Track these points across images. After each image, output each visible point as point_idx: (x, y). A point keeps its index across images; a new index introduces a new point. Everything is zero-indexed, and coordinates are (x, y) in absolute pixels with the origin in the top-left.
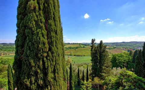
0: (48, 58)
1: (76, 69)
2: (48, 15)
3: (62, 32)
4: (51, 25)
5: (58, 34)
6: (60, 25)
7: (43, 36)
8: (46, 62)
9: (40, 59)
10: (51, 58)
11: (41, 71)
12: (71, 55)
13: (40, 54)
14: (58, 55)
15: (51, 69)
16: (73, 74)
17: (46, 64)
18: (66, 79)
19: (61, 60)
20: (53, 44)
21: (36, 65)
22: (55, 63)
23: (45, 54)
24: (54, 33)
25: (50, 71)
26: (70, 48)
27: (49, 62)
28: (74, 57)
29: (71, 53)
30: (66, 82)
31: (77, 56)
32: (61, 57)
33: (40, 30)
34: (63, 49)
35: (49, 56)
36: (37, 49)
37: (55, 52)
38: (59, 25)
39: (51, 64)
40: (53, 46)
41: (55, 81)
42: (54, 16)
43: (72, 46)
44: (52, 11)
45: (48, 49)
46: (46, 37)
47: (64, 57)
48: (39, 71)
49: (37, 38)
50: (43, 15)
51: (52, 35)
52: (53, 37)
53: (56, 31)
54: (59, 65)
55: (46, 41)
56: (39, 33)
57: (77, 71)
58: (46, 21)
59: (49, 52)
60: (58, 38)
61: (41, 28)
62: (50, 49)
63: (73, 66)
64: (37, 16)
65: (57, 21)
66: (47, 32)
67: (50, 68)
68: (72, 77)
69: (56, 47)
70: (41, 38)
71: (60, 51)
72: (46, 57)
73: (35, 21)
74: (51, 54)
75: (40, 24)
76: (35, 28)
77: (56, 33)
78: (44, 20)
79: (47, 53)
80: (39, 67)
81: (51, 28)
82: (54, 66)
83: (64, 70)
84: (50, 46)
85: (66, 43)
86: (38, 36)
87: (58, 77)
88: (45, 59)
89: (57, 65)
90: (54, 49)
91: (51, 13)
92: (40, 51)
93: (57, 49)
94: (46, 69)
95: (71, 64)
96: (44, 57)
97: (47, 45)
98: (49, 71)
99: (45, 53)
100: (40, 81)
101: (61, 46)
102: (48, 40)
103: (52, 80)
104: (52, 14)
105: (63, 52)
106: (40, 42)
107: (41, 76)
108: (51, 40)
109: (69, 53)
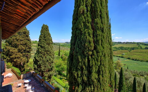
0: (93, 57)
1: (130, 77)
2: (95, 14)
3: (110, 29)
4: (97, 24)
5: (104, 31)
6: (108, 21)
7: (89, 35)
8: (91, 61)
9: (85, 57)
10: (96, 57)
11: (86, 68)
12: (122, 57)
13: (86, 52)
14: (104, 56)
15: (96, 68)
16: (124, 83)
17: (91, 62)
18: (114, 86)
19: (107, 62)
20: (98, 43)
21: (82, 61)
22: (99, 63)
23: (91, 53)
24: (100, 32)
25: (95, 71)
26: (122, 48)
27: (94, 61)
28: (128, 60)
29: (123, 55)
30: (112, 90)
31: (133, 60)
32: (107, 59)
33: (87, 30)
34: (110, 49)
35: (94, 55)
36: (84, 47)
37: (100, 51)
38: (106, 22)
39: (95, 64)
40: (99, 45)
41: (99, 83)
42: (101, 13)
43: (125, 46)
44: (98, 9)
45: (93, 47)
46: (92, 36)
47: (111, 58)
48: (84, 67)
49: (84, 37)
50: (90, 16)
51: (97, 33)
52: (99, 35)
53: (103, 28)
54: (105, 67)
55: (91, 39)
56: (86, 33)
57: (131, 80)
58: (92, 20)
59: (95, 51)
60: (105, 36)
61: (88, 28)
62: (95, 48)
63: (124, 72)
64: (85, 18)
65: (104, 18)
66: (93, 31)
67: (94, 67)
68: (122, 86)
69: (102, 46)
70: (87, 37)
71: (107, 51)
72: (91, 56)
73: (83, 22)
74: (96, 53)
75: (87, 24)
76: (83, 28)
77: (102, 31)
78: (90, 20)
79: (93, 51)
80: (84, 63)
81: (98, 27)
82: (99, 67)
83: (111, 75)
84: (96, 44)
85: (116, 43)
86: (85, 36)
87: (102, 80)
88: (90, 57)
89: (102, 66)
90: (99, 48)
91: (97, 11)
92: (86, 49)
93: (103, 48)
94: (90, 67)
95: (122, 68)
96: (89, 55)
97: (92, 44)
98: (93, 70)
99: (91, 51)
100: (84, 77)
101: (108, 45)
102: (93, 39)
103: (95, 80)
104: (99, 12)
105: (111, 53)
106: (86, 41)
107: (86, 73)
108: (97, 39)
109: (119, 54)
